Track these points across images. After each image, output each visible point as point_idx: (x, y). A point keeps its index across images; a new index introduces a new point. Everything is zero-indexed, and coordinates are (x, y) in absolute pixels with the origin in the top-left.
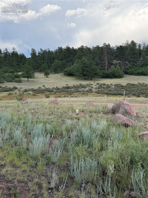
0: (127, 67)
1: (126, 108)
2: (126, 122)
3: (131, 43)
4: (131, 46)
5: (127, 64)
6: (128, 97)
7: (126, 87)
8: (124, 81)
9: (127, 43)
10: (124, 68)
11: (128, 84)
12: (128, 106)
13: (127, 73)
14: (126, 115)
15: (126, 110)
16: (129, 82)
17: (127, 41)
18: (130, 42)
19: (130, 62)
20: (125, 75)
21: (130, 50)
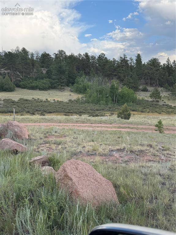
0: (19, 79)
1: (16, 130)
2: (15, 148)
3: (22, 50)
4: (22, 54)
5: (18, 75)
6: (21, 115)
7: (18, 103)
8: (16, 96)
9: (17, 50)
10: (16, 80)
11: (21, 99)
12: (18, 127)
13: (19, 86)
14: (15, 138)
15: (16, 132)
16: (22, 97)
17: (17, 47)
18: (20, 49)
19: (22, 72)
20: (17, 89)
21: (22, 59)
